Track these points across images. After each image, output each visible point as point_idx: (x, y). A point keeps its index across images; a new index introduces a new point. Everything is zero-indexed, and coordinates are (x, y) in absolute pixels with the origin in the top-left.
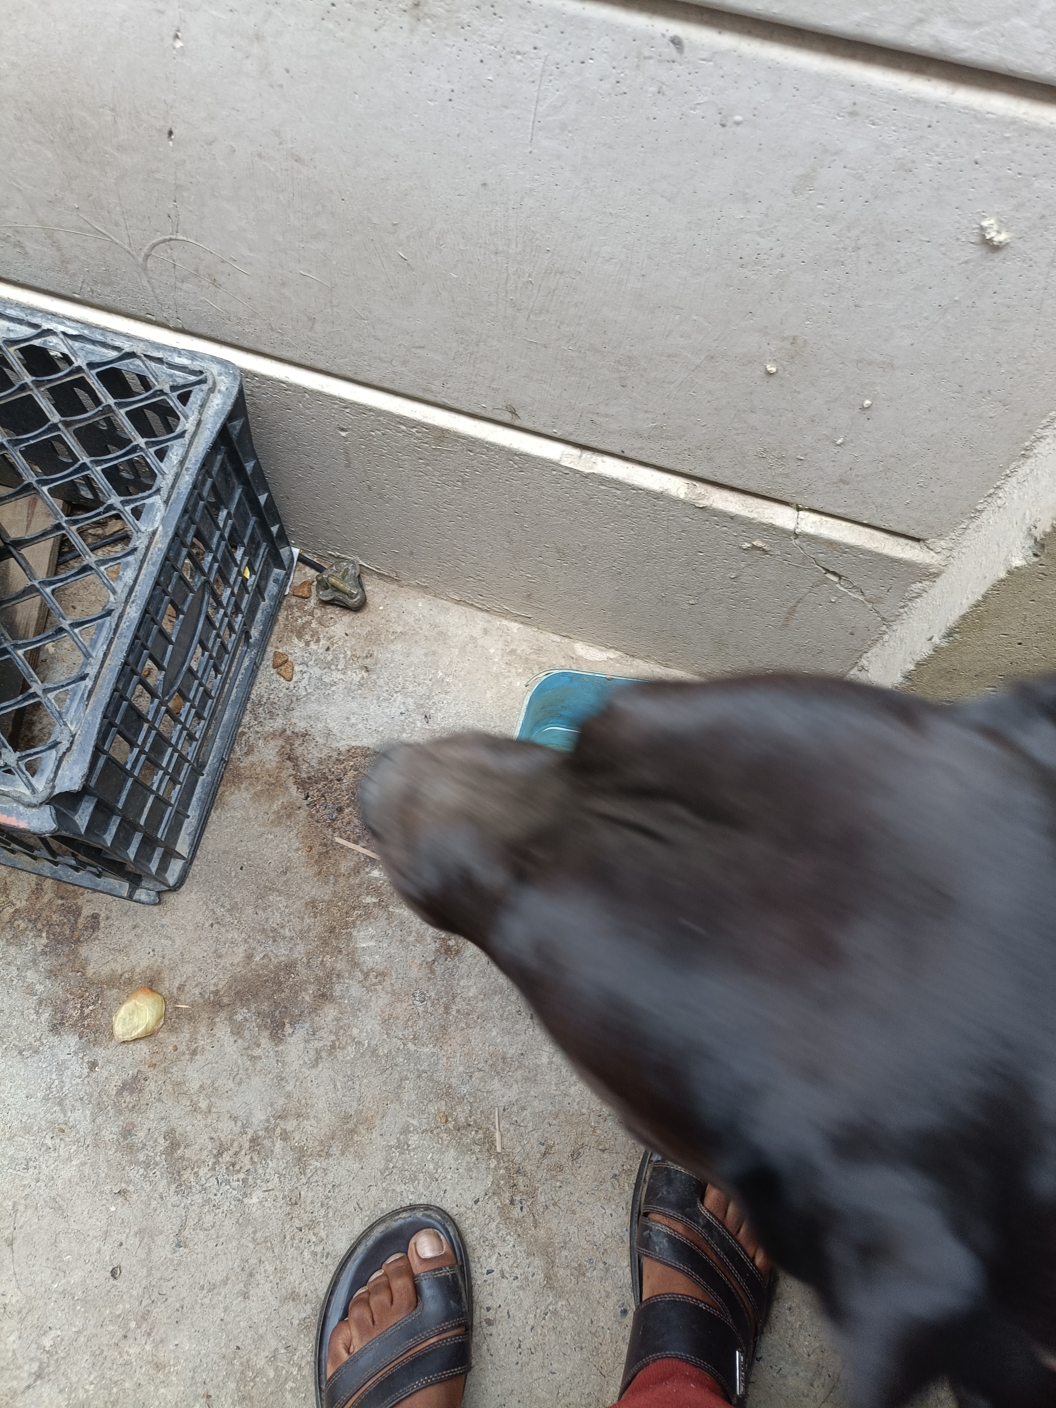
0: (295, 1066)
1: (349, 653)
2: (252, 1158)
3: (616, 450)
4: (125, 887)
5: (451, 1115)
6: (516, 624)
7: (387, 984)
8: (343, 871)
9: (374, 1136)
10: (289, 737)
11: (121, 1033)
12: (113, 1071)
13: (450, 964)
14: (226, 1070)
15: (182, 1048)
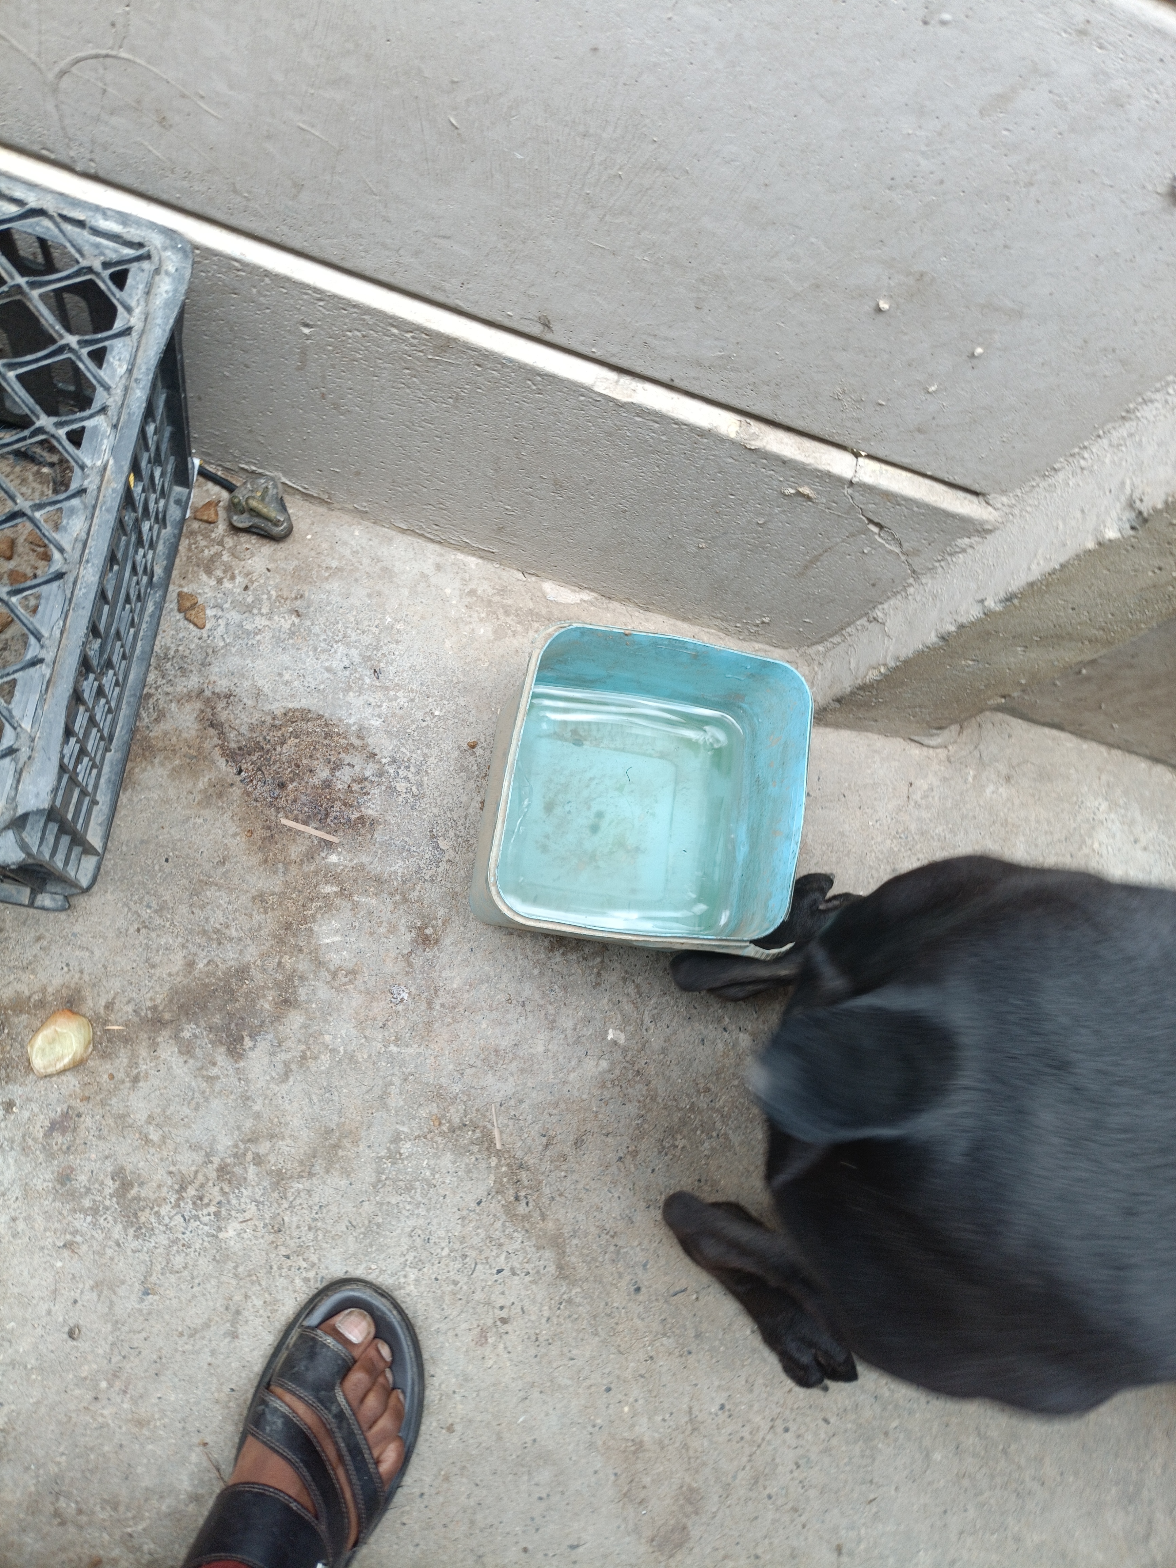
0: (261, 1083)
1: (273, 593)
2: (222, 1189)
3: (665, 377)
4: (25, 894)
5: (444, 1117)
6: (473, 559)
7: (359, 983)
8: (293, 857)
9: (361, 1148)
10: (208, 699)
11: (42, 1066)
12: (36, 1110)
13: (429, 954)
14: (178, 1096)
15: (120, 1075)
